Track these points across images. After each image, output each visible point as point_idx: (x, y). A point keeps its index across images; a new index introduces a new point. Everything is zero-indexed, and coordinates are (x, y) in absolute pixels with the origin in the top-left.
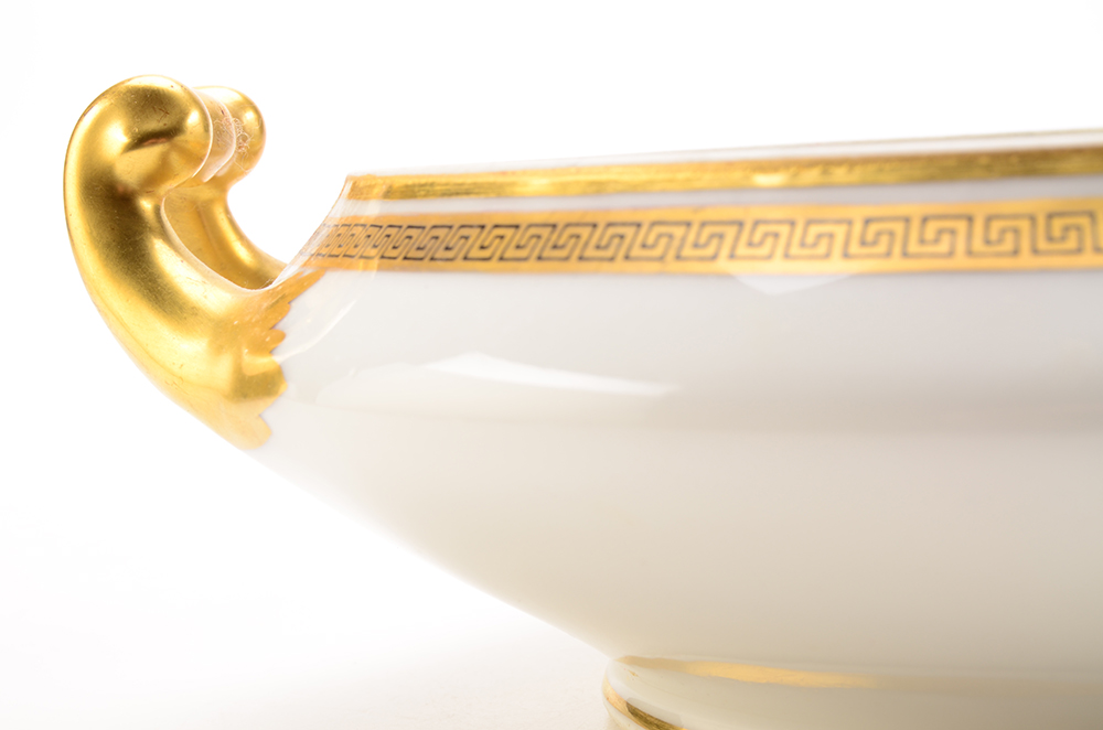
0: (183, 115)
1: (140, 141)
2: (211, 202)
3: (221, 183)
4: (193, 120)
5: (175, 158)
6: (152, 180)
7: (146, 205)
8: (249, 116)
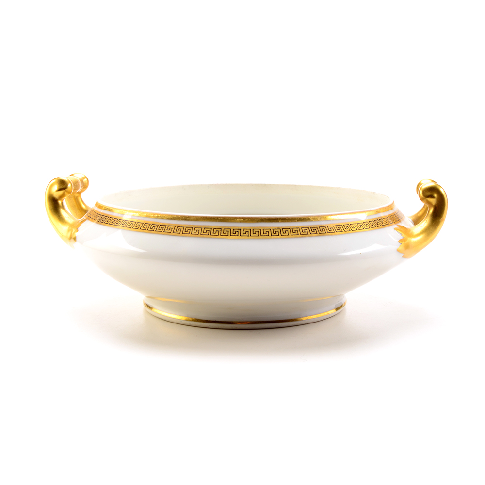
0: (67, 185)
1: (60, 190)
2: (77, 197)
3: (79, 193)
4: (69, 185)
5: (66, 193)
6: (61, 197)
7: (60, 202)
8: (85, 180)
